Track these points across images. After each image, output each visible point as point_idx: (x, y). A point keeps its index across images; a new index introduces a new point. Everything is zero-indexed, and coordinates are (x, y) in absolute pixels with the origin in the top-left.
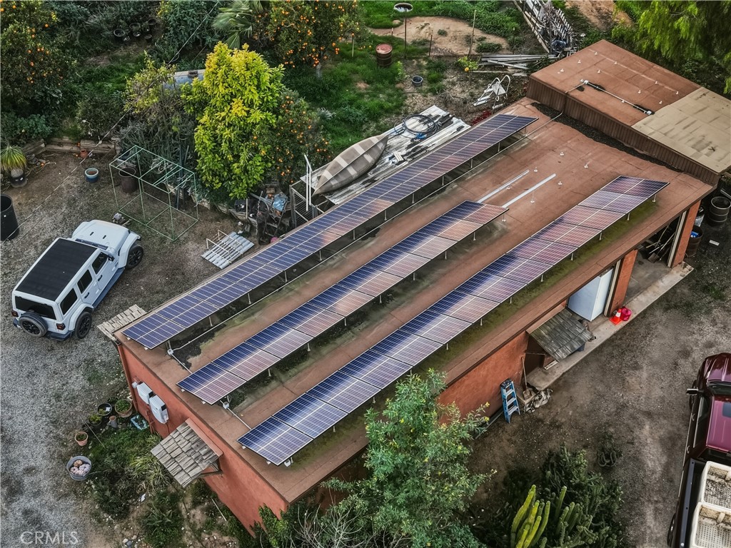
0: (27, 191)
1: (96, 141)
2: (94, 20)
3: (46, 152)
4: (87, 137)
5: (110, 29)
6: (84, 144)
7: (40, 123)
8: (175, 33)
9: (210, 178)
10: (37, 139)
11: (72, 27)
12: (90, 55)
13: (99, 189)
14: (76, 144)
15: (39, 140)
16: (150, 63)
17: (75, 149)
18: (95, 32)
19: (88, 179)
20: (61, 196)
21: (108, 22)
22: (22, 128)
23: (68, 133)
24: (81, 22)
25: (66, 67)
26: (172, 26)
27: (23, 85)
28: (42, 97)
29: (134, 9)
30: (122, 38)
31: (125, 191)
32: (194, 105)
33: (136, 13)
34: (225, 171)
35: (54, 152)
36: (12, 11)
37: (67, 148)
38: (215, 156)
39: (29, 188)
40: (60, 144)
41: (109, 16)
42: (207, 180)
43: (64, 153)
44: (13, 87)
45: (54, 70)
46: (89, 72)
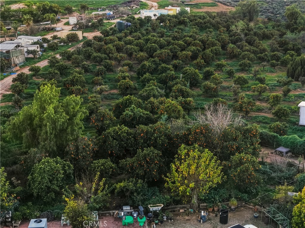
0: (234, 214)
1: (261, 207)
2: (273, 175)
3: (244, 206)
4: (259, 205)
5: (278, 179)
6: (257, 207)
7: (246, 196)
8: (299, 184)
9: (295, 226)
10: (243, 201)
11: (266, 175)
12: (269, 185)
13: (257, 220)
14: (254, 206)
15: (244, 201)
16: (286, 184)
17: (253, 208)
18: (273, 178)
19: (254, 216)
20: (244, 218)
21: (278, 177)
22: (239, 196)
23: (253, 203)
24: (269, 175)
25: (259, 181)
26: (299, 182)
27: (244, 182)
28: (248, 190)
29: (288, 175)
30: (281, 182)
31: (265, 223)
32: (296, 201)
33: (288, 177)
34: (301, 224)
35: (247, 206)
36: (248, 161)
37: (251, 207)
38: (298, 218)
39: (235, 213)
40: (249, 205)
41: (279, 175)
42: (293, 226)
43: (249, 208)
44: (241, 182)
45: (255, 181)
46: (266, 189)
